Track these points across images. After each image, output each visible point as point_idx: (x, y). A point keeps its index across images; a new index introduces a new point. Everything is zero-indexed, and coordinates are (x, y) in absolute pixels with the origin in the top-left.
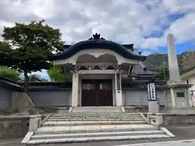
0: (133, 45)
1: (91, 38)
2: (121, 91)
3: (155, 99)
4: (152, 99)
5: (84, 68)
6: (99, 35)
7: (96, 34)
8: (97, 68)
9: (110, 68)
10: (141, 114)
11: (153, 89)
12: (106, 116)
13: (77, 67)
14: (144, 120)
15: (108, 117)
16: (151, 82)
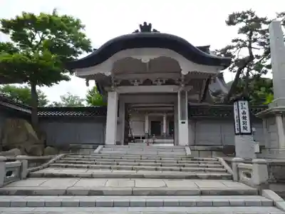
0: (209, 47)
1: (137, 31)
2: (187, 122)
3: (249, 131)
4: (243, 131)
6: (150, 25)
7: (145, 23)
8: (148, 82)
9: (169, 82)
10: (221, 159)
11: (244, 113)
12: (156, 162)
13: (115, 81)
14: (226, 171)
15: (159, 163)
16: (241, 100)
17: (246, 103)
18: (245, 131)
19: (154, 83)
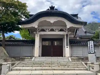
1: (48, 9)
2: (69, 47)
3: (93, 52)
4: (91, 52)
5: (43, 30)
6: (54, 7)
7: (52, 6)
8: (52, 30)
9: (61, 30)
10: (83, 63)
11: (92, 45)
12: (58, 64)
13: (38, 30)
14: (85, 67)
15: (59, 64)
16: (90, 40)
17: (93, 41)
18: (92, 52)
19: (55, 30)
